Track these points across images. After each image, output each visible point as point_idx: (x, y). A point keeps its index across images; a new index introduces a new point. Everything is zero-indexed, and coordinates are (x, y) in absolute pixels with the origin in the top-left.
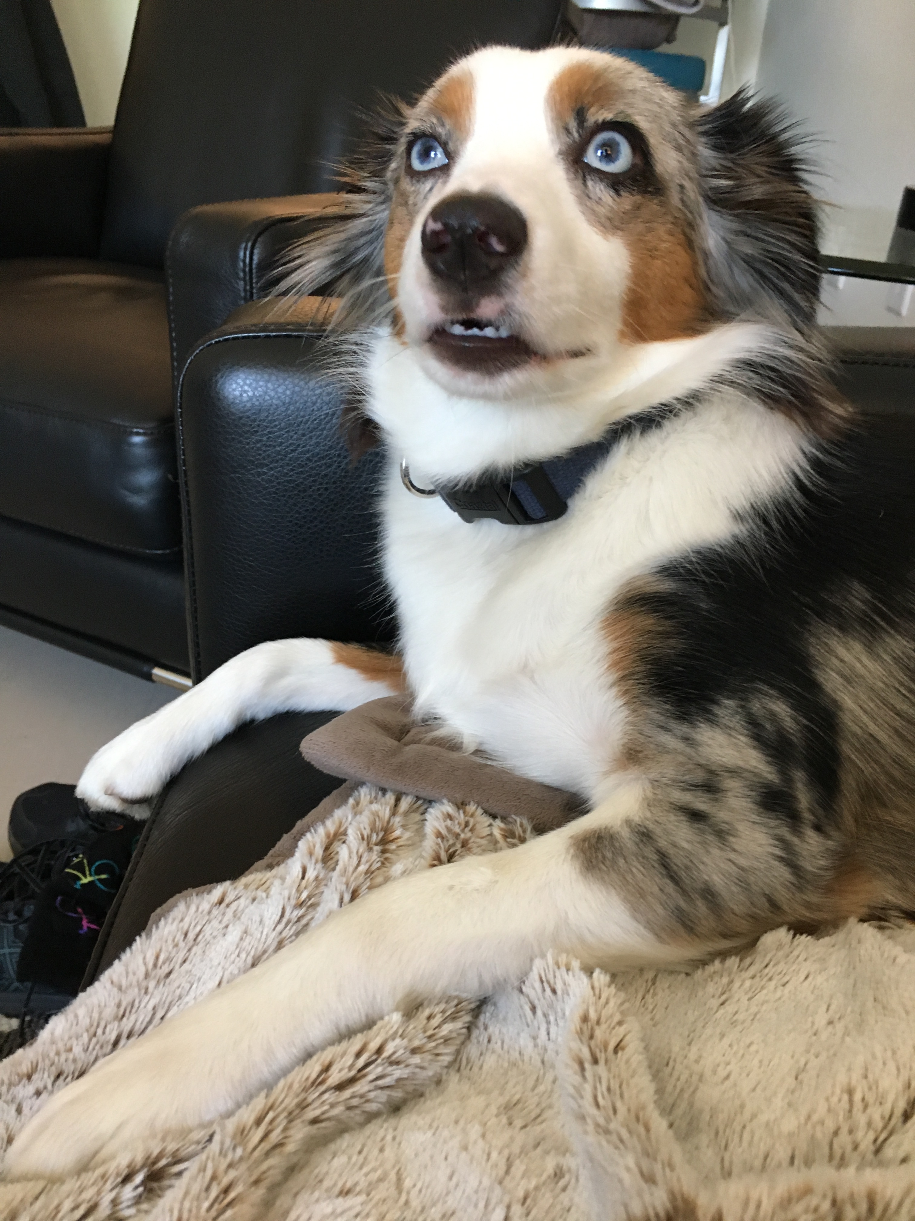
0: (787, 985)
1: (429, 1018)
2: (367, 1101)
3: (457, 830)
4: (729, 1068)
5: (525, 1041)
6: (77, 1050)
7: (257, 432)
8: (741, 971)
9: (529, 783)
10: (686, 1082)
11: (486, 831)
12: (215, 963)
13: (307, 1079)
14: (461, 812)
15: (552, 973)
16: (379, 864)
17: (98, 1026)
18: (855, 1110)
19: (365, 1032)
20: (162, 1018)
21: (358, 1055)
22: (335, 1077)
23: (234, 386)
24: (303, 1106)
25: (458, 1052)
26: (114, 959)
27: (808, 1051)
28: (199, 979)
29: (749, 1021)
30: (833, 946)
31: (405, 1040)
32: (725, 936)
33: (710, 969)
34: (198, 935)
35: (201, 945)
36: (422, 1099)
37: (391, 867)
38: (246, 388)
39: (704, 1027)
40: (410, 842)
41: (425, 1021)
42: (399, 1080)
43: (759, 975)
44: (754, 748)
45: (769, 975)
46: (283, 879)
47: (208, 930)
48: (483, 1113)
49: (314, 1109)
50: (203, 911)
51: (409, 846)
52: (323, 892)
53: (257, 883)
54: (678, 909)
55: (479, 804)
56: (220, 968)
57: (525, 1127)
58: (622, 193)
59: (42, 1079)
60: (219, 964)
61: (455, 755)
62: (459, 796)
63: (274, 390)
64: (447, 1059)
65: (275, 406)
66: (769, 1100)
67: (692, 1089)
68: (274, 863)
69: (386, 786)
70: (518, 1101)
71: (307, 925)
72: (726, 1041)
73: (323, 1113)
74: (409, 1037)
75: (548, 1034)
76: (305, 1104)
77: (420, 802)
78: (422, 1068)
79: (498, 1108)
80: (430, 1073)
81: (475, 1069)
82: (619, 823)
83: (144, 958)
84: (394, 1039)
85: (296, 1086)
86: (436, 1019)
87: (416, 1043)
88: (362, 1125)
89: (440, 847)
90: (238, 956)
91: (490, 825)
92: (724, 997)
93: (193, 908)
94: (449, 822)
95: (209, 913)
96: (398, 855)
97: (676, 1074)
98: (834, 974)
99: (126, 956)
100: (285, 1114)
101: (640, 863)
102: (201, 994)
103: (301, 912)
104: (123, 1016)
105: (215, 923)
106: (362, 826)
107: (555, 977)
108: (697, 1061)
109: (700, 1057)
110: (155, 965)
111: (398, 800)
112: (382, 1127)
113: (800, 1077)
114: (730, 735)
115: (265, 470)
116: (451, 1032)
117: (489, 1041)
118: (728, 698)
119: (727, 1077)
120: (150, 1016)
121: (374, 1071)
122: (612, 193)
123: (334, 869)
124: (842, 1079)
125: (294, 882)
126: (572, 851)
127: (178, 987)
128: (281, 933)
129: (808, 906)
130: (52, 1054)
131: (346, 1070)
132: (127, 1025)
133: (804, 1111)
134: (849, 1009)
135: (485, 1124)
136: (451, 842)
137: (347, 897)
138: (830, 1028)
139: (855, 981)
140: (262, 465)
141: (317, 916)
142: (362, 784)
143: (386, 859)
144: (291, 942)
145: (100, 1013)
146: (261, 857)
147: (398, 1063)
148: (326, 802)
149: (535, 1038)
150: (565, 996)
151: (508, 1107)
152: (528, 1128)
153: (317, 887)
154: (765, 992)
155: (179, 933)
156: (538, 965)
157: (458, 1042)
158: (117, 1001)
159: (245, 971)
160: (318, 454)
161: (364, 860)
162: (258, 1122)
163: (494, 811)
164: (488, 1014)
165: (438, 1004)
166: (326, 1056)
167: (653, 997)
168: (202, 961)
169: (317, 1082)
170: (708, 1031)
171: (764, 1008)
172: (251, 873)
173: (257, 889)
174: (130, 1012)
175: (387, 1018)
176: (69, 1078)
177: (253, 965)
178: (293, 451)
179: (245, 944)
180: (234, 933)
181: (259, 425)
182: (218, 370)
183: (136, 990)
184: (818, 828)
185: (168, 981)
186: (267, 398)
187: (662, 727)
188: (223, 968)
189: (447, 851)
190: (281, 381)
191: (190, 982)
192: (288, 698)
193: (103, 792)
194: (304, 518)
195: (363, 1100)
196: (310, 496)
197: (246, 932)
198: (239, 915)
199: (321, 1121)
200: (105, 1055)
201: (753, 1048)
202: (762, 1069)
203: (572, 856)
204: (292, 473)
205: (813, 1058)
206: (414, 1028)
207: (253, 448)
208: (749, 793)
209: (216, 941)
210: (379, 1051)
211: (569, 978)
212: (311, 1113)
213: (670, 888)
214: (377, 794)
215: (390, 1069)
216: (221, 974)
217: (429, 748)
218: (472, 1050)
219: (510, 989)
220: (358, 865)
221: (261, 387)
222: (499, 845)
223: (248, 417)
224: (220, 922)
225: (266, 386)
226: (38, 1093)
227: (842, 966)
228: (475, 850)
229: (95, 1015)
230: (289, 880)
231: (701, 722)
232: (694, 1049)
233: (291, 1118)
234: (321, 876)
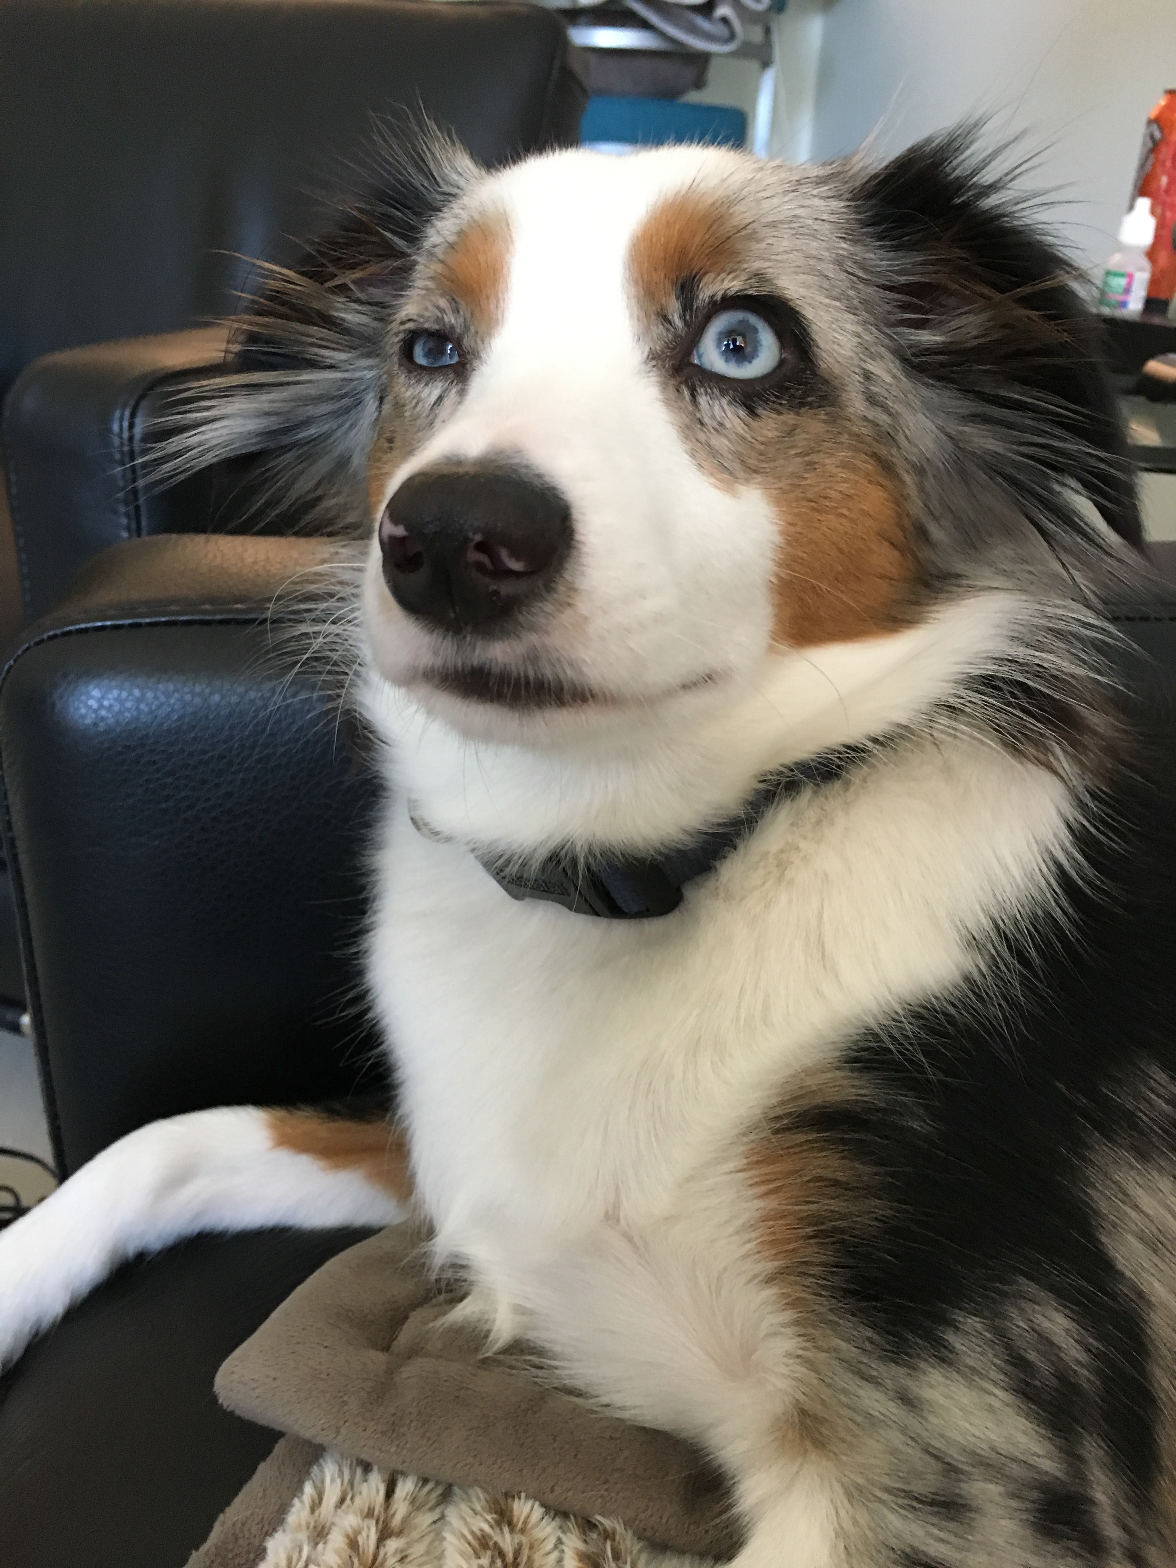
11: (552, 1562)
14: (505, 1524)
55: (536, 1495)
58: (760, 411)
62: (501, 1486)
69: (366, 1455)
77: (429, 1486)
91: (558, 1545)
111: (390, 1490)
122: (742, 413)
163: (564, 1507)
178: (190, 807)
214: (353, 1474)
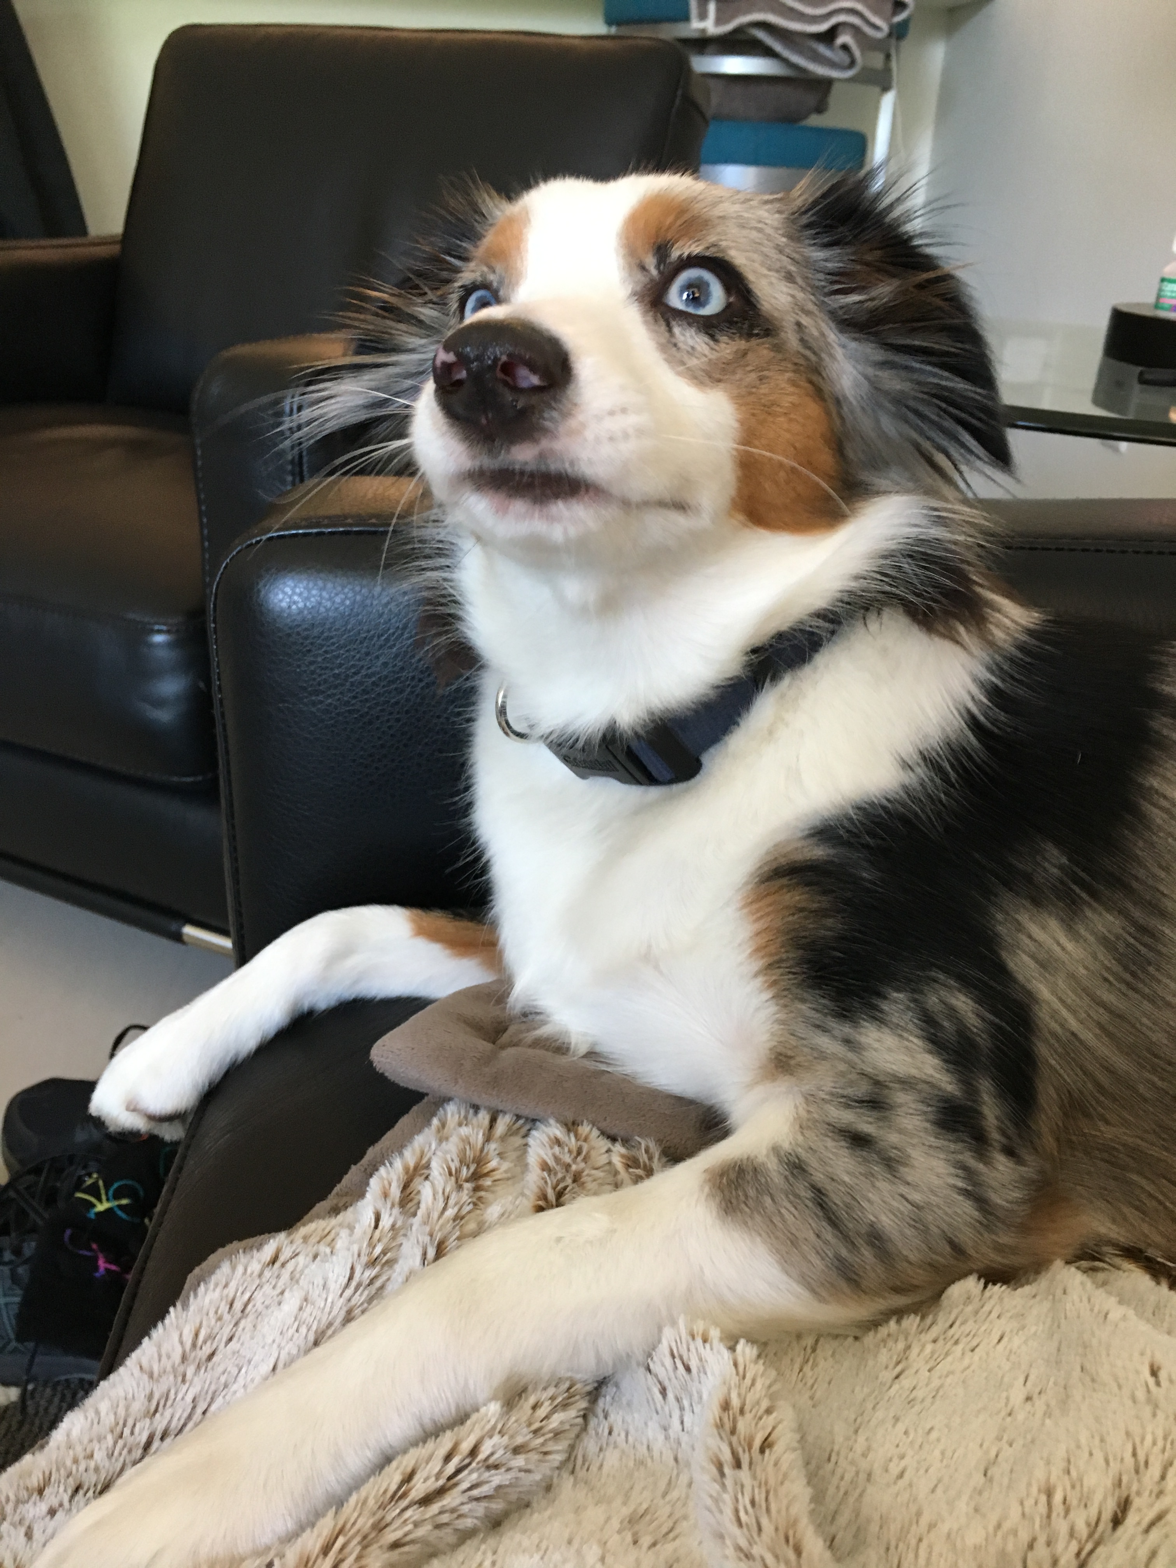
0: (977, 1350)
1: (535, 1407)
2: (460, 1516)
3: (567, 1159)
4: (903, 1463)
5: (653, 1433)
6: (100, 1456)
7: (309, 651)
8: (921, 1333)
9: (655, 1096)
10: (851, 1482)
11: (603, 1160)
12: (270, 1341)
13: (385, 1492)
14: (572, 1135)
15: (685, 1346)
16: (471, 1206)
17: (124, 1425)
18: (1054, 1515)
19: (456, 1429)
20: (204, 1413)
21: (448, 1458)
22: (420, 1488)
23: (281, 596)
24: (380, 1527)
25: (572, 1447)
26: (143, 1337)
27: (999, 1438)
28: (249, 1362)
29: (929, 1400)
30: (1034, 1296)
31: (506, 1438)
32: (897, 1290)
33: (883, 1331)
34: (246, 1305)
35: (251, 1317)
36: (529, 1510)
37: (486, 1208)
38: (296, 598)
39: (874, 1408)
40: (509, 1175)
41: (530, 1412)
42: (499, 1487)
43: (942, 1337)
44: (930, 1052)
45: (956, 1337)
46: (351, 1228)
47: (259, 1297)
48: (602, 1530)
49: (395, 1530)
50: (252, 1274)
51: (508, 1179)
52: (401, 1244)
53: (320, 1233)
54: (839, 1258)
55: (594, 1124)
56: (275, 1346)
57: (654, 1544)
58: (719, 337)
59: (57, 1494)
60: (274, 1341)
61: (563, 1060)
62: (570, 1116)
63: (330, 599)
64: (558, 1458)
65: (331, 620)
66: (951, 1504)
67: (858, 1491)
68: (340, 1205)
69: (477, 1101)
70: (646, 1511)
71: (382, 1287)
72: (901, 1427)
73: (406, 1535)
74: (511, 1432)
75: (682, 1423)
76: (383, 1524)
77: (521, 1122)
78: (528, 1471)
79: (621, 1522)
80: (537, 1477)
81: (594, 1468)
82: (764, 1152)
83: (181, 1335)
84: (491, 1437)
85: (371, 1502)
86: (543, 1408)
87: (519, 1440)
88: (455, 1547)
89: (546, 1182)
90: (297, 1331)
91: (609, 1151)
92: (899, 1368)
93: (240, 1269)
94: (557, 1149)
95: (260, 1275)
96: (493, 1192)
97: (839, 1471)
98: (1035, 1334)
99: (158, 1333)
100: (358, 1539)
101: (791, 1202)
102: (252, 1380)
103: (374, 1272)
104: (156, 1411)
105: (267, 1288)
106: (449, 1157)
107: (689, 1350)
108: (864, 1455)
109: (869, 1449)
110: (194, 1345)
111: (493, 1121)
112: (478, 1549)
113: (989, 1474)
114: (901, 1036)
115: (321, 698)
116: (562, 1423)
117: (610, 1433)
118: (898, 990)
119: (901, 1475)
120: (189, 1410)
121: (468, 1479)
122: (706, 338)
123: (414, 1215)
124: (1040, 1474)
125: (365, 1233)
126: (707, 1189)
127: (224, 1373)
128: (349, 1300)
129: (999, 1248)
130: (69, 1463)
131: (433, 1479)
132: (160, 1423)
133: (993, 1519)
134: (1052, 1380)
135: (605, 1543)
136: (560, 1176)
137: (431, 1253)
138: (1028, 1406)
139: (1060, 1343)
140: (317, 692)
141: (394, 1275)
142: (448, 1099)
143: (480, 1198)
144: (363, 1312)
145: (127, 1408)
146: (323, 1197)
147: (496, 1467)
148: (404, 1122)
149: (665, 1429)
150: (702, 1375)
151: (633, 1520)
152: (658, 1547)
153: (393, 1238)
154: (949, 1359)
155: (224, 1303)
156: (668, 1336)
157: (572, 1435)
158: (148, 1392)
159: (307, 1351)
160: (386, 677)
161: (451, 1202)
162: (326, 1550)
163: (613, 1131)
164: (608, 1398)
165: (545, 1389)
166: (406, 1462)
167: (812, 1369)
168: (252, 1338)
169: (397, 1496)
170: (880, 1414)
171: (949, 1380)
172: (311, 1221)
173: (319, 1242)
174: (165, 1406)
175: (483, 1410)
176: (90, 1493)
177: (316, 1343)
179: (305, 1315)
180: (292, 1301)
181: (312, 644)
182: (260, 577)
183: (171, 1378)
184: (1010, 1152)
185: (210, 1365)
186: (322, 610)
187: (818, 1027)
188: (279, 1346)
189: (554, 1188)
190: (339, 589)
191: (237, 1365)
192: (356, 982)
193: (123, 1108)
194: (371, 755)
195: (455, 1515)
196: (378, 729)
197: (306, 1300)
198: (298, 1276)
199: (404, 1545)
200: (135, 1463)
201: (934, 1435)
202: (945, 1462)
203: (708, 1195)
204: (354, 701)
205: (1006, 1446)
206: (516, 1421)
207: (305, 671)
208: (925, 1109)
209: (270, 1310)
210: (473, 1452)
211: (706, 1352)
212: (391, 1536)
213: (828, 1233)
214: (467, 1112)
215: (487, 1474)
216: (276, 1355)
217: (531, 1052)
218: (590, 1444)
219: (634, 1364)
220: (445, 1209)
221: (314, 596)
222: (619, 1177)
223: (298, 634)
224: (274, 1287)
225: (321, 596)
226: (52, 1512)
227: (1044, 1323)
228: (591, 1186)
229: (121, 1412)
230: (358, 1231)
231: (864, 1019)
232: (861, 1439)
233: (366, 1543)
234: (399, 1224)
